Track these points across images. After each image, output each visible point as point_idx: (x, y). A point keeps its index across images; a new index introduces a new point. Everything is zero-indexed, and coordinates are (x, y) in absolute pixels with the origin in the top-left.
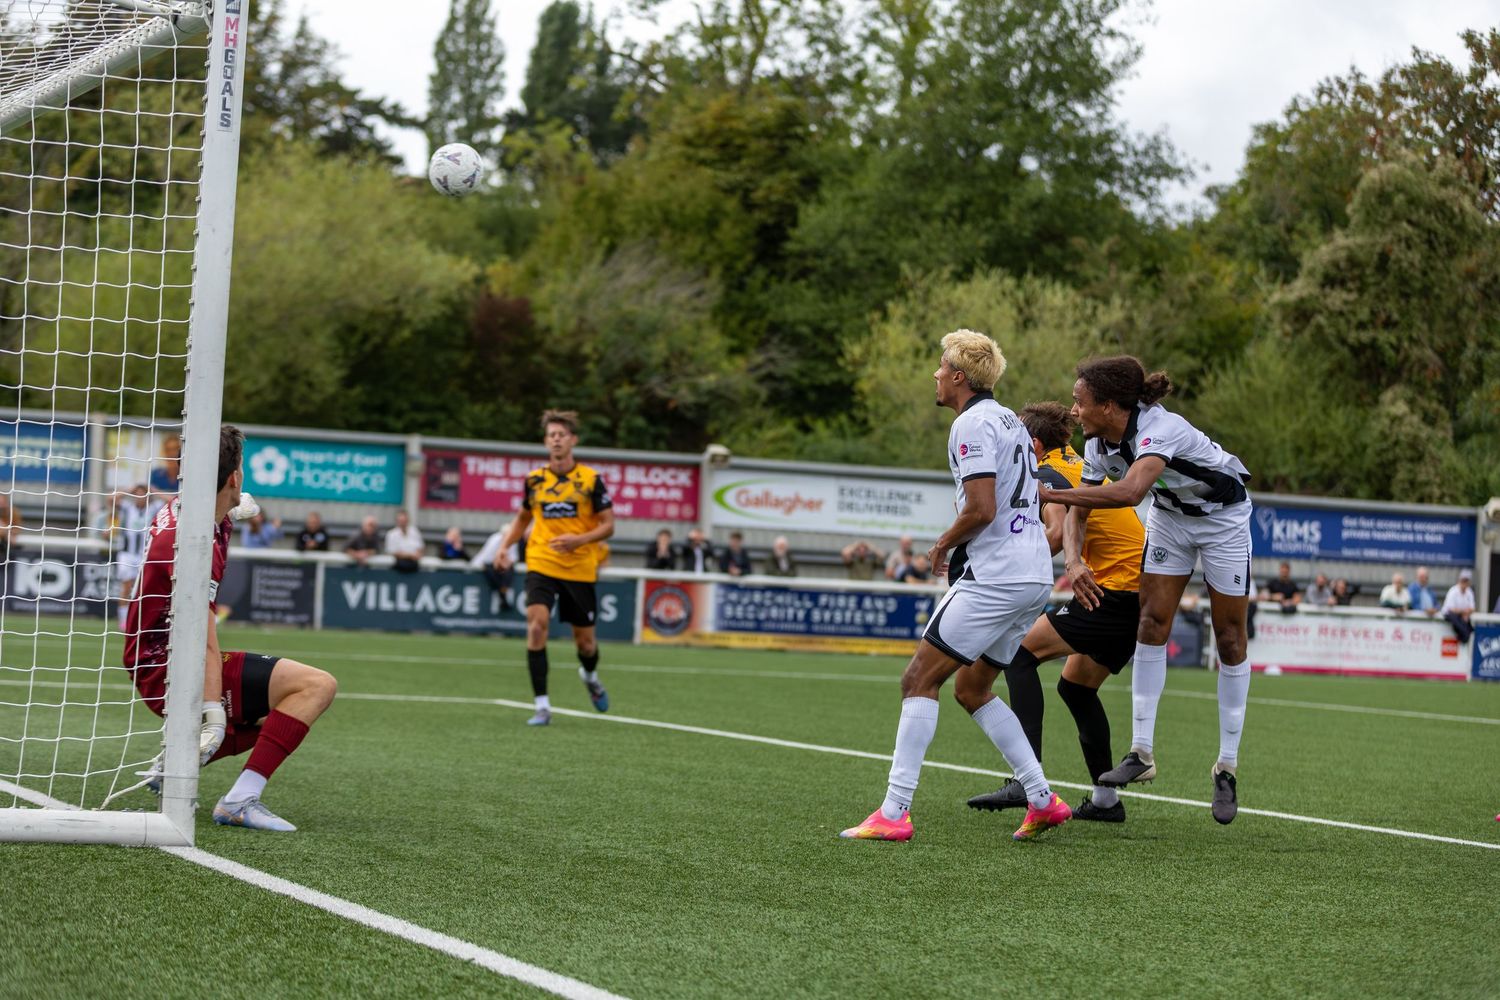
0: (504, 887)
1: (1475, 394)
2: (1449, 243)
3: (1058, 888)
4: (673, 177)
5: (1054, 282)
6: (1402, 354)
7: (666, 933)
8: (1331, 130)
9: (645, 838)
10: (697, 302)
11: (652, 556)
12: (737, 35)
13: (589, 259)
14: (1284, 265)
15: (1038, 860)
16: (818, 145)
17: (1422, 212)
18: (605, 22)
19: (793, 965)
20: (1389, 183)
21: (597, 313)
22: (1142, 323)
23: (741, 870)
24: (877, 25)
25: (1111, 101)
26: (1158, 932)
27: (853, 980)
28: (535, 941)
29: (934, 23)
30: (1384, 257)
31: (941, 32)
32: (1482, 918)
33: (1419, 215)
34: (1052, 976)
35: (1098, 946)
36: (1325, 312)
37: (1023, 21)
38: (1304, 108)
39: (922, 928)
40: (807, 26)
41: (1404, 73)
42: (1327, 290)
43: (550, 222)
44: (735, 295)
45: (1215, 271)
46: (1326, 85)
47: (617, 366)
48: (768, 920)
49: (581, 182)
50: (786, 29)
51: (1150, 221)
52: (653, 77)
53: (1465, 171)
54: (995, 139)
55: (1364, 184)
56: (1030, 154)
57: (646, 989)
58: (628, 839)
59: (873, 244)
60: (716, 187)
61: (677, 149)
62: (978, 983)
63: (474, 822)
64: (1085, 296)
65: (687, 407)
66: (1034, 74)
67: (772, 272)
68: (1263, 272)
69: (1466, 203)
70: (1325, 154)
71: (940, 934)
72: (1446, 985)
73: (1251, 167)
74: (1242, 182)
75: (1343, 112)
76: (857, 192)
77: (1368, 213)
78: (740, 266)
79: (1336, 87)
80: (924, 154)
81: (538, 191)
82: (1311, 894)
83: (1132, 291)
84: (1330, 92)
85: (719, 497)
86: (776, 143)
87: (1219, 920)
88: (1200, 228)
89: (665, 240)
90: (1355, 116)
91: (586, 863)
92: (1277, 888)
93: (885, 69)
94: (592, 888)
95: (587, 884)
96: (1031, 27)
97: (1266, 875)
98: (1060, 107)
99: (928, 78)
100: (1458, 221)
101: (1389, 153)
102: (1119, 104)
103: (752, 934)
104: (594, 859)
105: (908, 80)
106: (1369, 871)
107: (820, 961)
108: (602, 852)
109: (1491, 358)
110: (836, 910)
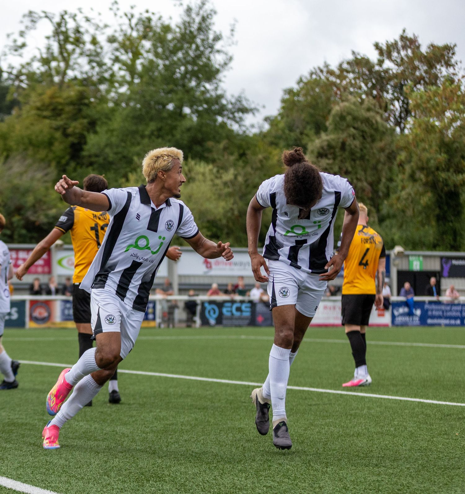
1: (386, 202)
2: (372, 136)
3: (215, 426)
4: (32, 124)
5: (200, 161)
7: (45, 455)
8: (317, 90)
9: (34, 413)
10: (46, 178)
11: (32, 290)
12: (59, 62)
15: (206, 414)
16: (95, 107)
17: (359, 123)
19: (101, 466)
20: (344, 111)
22: (240, 179)
23: (77, 425)
24: (118, 54)
25: (220, 81)
26: (260, 443)
27: (128, 471)
29: (142, 51)
30: (343, 144)
31: (145, 55)
32: (402, 431)
34: (215, 465)
35: (234, 451)
37: (181, 48)
38: (305, 80)
39: (157, 447)
40: (88, 56)
41: (348, 63)
42: (320, 159)
45: (270, 153)
46: (314, 71)
47: (13, 207)
50: (79, 57)
51: (241, 132)
52: (21, 81)
53: (377, 104)
54: (171, 101)
55: (333, 112)
56: (187, 106)
57: (37, 480)
58: (27, 414)
59: (120, 150)
60: (51, 128)
61: (34, 112)
62: (182, 470)
64: (214, 167)
65: (44, 224)
66: (187, 72)
67: (78, 164)
69: (378, 118)
70: (315, 100)
71: (165, 449)
72: (387, 461)
73: (283, 108)
74: (280, 114)
75: (322, 82)
76: (111, 128)
77: (336, 125)
78: (64, 161)
79: (318, 71)
80: (140, 109)
82: (326, 424)
83: (235, 165)
84: (316, 73)
85: (60, 262)
86: (77, 107)
88: (263, 136)
89: (30, 152)
90: (328, 83)
91: (9, 426)
92: (312, 421)
93: (122, 73)
94: (12, 437)
95: (10, 435)
96: (184, 51)
97: (306, 416)
98: (198, 85)
99: (141, 76)
100: (375, 126)
101: (344, 98)
102: (223, 82)
103: (83, 454)
104: (12, 424)
105: (133, 78)
106: (351, 412)
107: (113, 463)
108: (16, 421)
109: (392, 185)
110: (119, 441)
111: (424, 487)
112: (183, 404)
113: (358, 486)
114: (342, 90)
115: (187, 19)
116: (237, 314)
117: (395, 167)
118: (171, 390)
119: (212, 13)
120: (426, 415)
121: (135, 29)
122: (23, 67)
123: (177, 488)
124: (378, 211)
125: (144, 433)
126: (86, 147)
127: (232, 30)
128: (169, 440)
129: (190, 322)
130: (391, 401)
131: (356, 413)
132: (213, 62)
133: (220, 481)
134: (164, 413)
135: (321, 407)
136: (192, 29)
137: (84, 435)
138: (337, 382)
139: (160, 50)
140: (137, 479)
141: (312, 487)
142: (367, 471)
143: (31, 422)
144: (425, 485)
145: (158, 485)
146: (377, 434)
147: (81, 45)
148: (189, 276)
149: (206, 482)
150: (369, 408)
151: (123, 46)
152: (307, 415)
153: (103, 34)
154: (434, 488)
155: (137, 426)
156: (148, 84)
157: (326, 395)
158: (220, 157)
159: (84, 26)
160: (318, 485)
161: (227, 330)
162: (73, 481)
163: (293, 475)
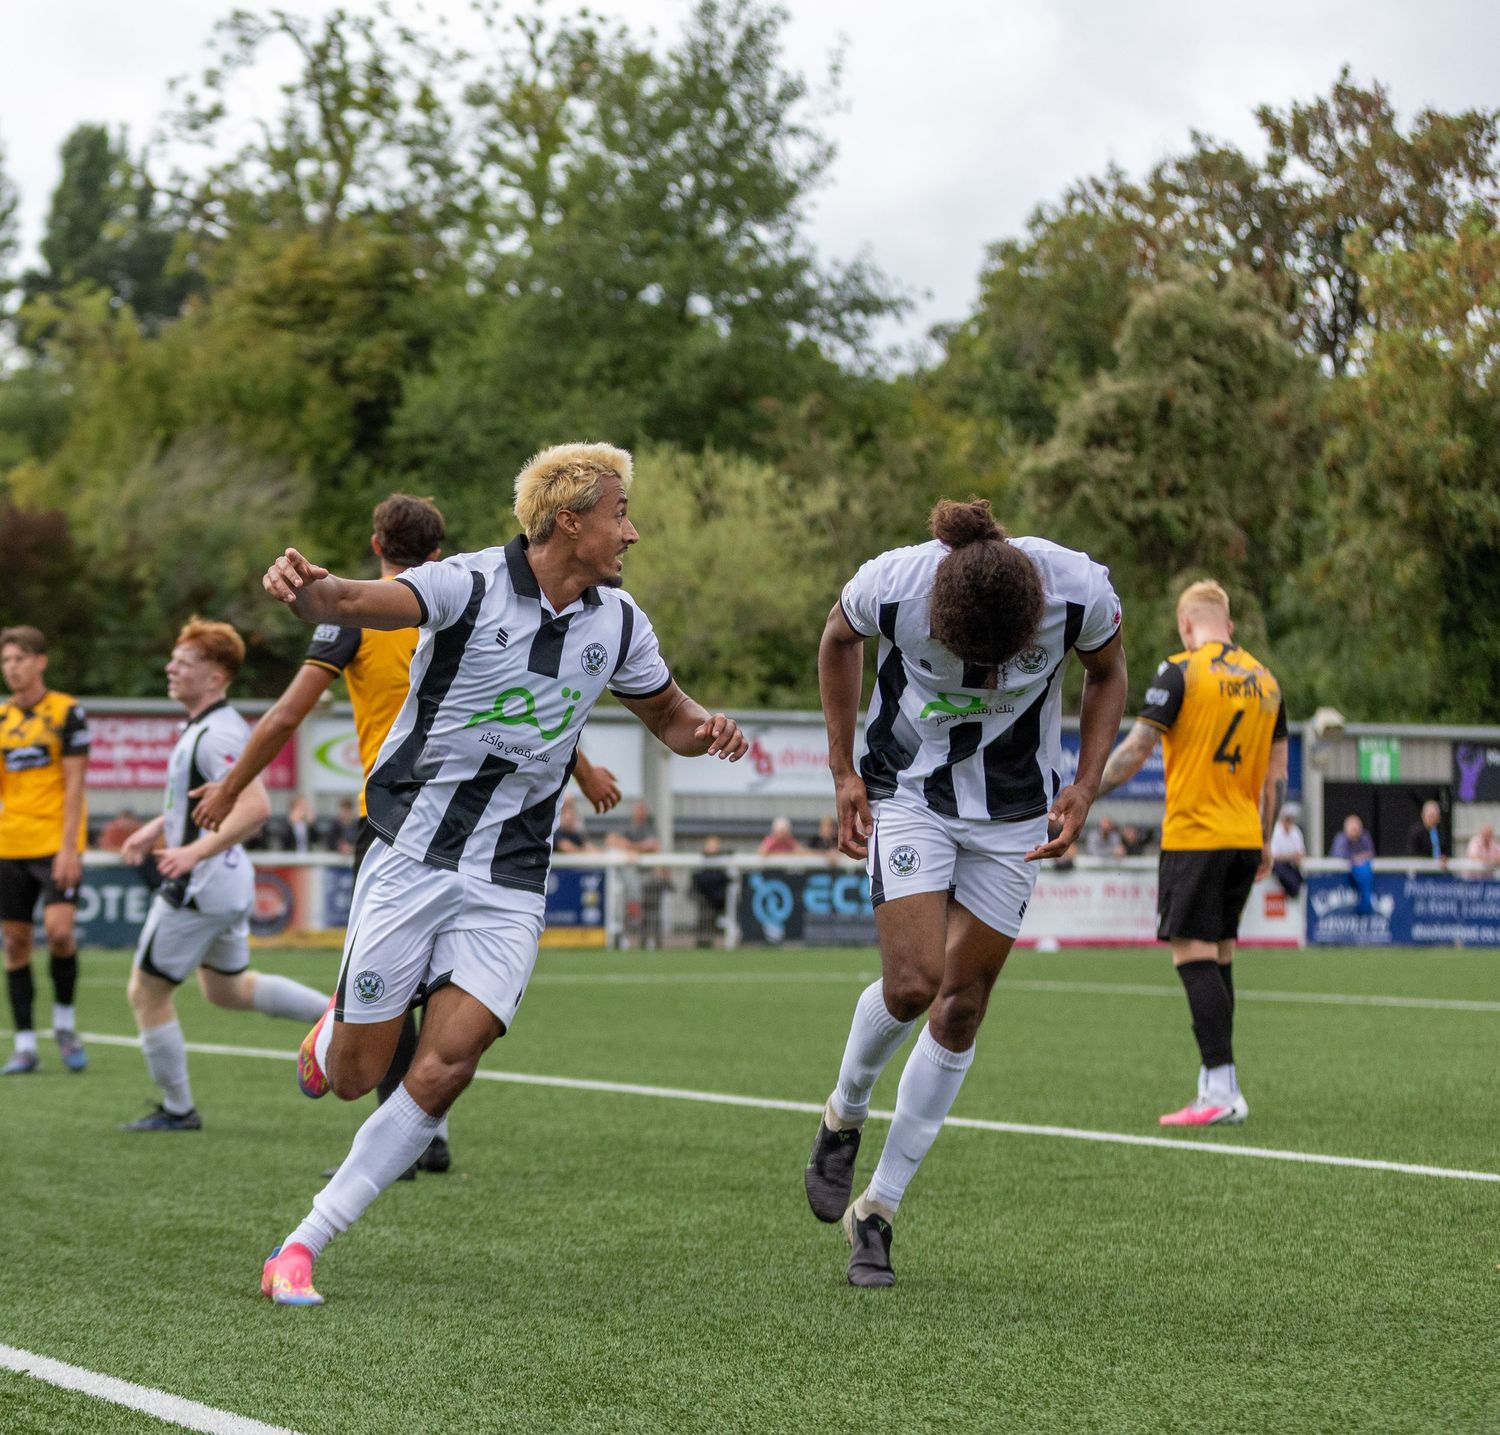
0: (64, 1274)
1: (1290, 579)
2: (1249, 383)
3: (782, 1241)
4: (241, 346)
5: (740, 457)
6: (1194, 530)
7: (277, 1324)
8: (1088, 246)
9: (244, 1201)
10: (283, 506)
12: (322, 160)
13: (139, 455)
14: (1035, 421)
15: (755, 1205)
16: (427, 296)
17: (1212, 345)
18: (145, 152)
19: (443, 1358)
20: (1168, 308)
21: (154, 525)
22: (857, 507)
23: (371, 1237)
24: (495, 138)
25: (799, 218)
27: (522, 1374)
28: (106, 1344)
29: (569, 131)
30: (1165, 408)
31: (577, 141)
32: (1335, 1255)
33: (1209, 348)
34: (780, 1356)
35: (837, 1314)
36: (1091, 479)
37: (684, 122)
38: (1050, 217)
39: (609, 1301)
40: (407, 143)
41: (1181, 167)
42: (1094, 451)
43: (87, 413)
44: (331, 494)
45: (947, 433)
46: (1077, 189)
47: (183, 592)
48: (408, 1300)
49: (122, 358)
50: (379, 148)
51: (860, 371)
52: (210, 218)
53: (1266, 287)
54: (653, 278)
55: (1135, 311)
56: (700, 293)
57: (254, 1398)
58: (223, 1203)
59: (501, 421)
60: (298, 356)
61: (245, 310)
62: (684, 1370)
63: (22, 1191)
64: (779, 473)
65: (276, 641)
66: (700, 191)
67: (376, 463)
68: (1010, 432)
69: (1269, 331)
70: (1082, 275)
71: (632, 1309)
73: (986, 298)
74: (977, 319)
75: (1102, 223)
76: (476, 356)
77: (1142, 350)
78: (334, 456)
79: (1091, 191)
80: (562, 302)
81: (70, 371)
82: (1111, 1235)
83: (842, 468)
84: (1084, 197)
85: (322, 754)
86: (373, 295)
87: (993, 1272)
88: (925, 381)
89: (236, 427)
90: (1120, 225)
91: (169, 1237)
92: (1067, 1227)
93: (509, 195)
94: (178, 1270)
95: (171, 1264)
96: (693, 131)
97: (1050, 1211)
98: (734, 231)
99: (564, 204)
100: (1258, 355)
101: (1165, 270)
102: (809, 221)
103: (388, 1319)
104: (180, 1231)
105: (540, 208)
106: (1184, 1200)
107: (478, 1350)
108: (189, 1223)
109: (1310, 529)
110: (495, 1283)
111: (1402, 1422)
112: (686, 1174)
113: (1204, 1419)
114: (1162, 245)
115: (702, 36)
116: (847, 909)
117: (1319, 474)
118: (651, 1133)
119: (777, 19)
120: (1408, 1210)
121: (547, 64)
122: (216, 176)
123: (667, 1425)
124: (1267, 604)
125: (569, 1259)
126: (400, 414)
127: (835, 69)
128: (645, 1281)
129: (706, 931)
130: (1305, 1168)
131: (1198, 1203)
132: (779, 162)
133: (796, 1403)
134: (629, 1202)
135: (1095, 1186)
136: (718, 66)
137: (392, 1266)
138: (1144, 1112)
139: (621, 127)
140: (549, 1395)
141: (1067, 1422)
142: (1231, 1375)
143: (235, 1227)
144: (1405, 1418)
145: (612, 1415)
146: (1261, 1267)
147: (388, 113)
148: (704, 797)
149: (754, 1405)
150: (1238, 1189)
151: (512, 114)
152: (1053, 1210)
153: (453, 78)
154: (1431, 1426)
155: (550, 1239)
156: (585, 227)
157: (1111, 1149)
158: (800, 444)
159: (397, 56)
160: (1085, 1417)
161: (820, 955)
162: (359, 1402)
163: (1012, 1387)
